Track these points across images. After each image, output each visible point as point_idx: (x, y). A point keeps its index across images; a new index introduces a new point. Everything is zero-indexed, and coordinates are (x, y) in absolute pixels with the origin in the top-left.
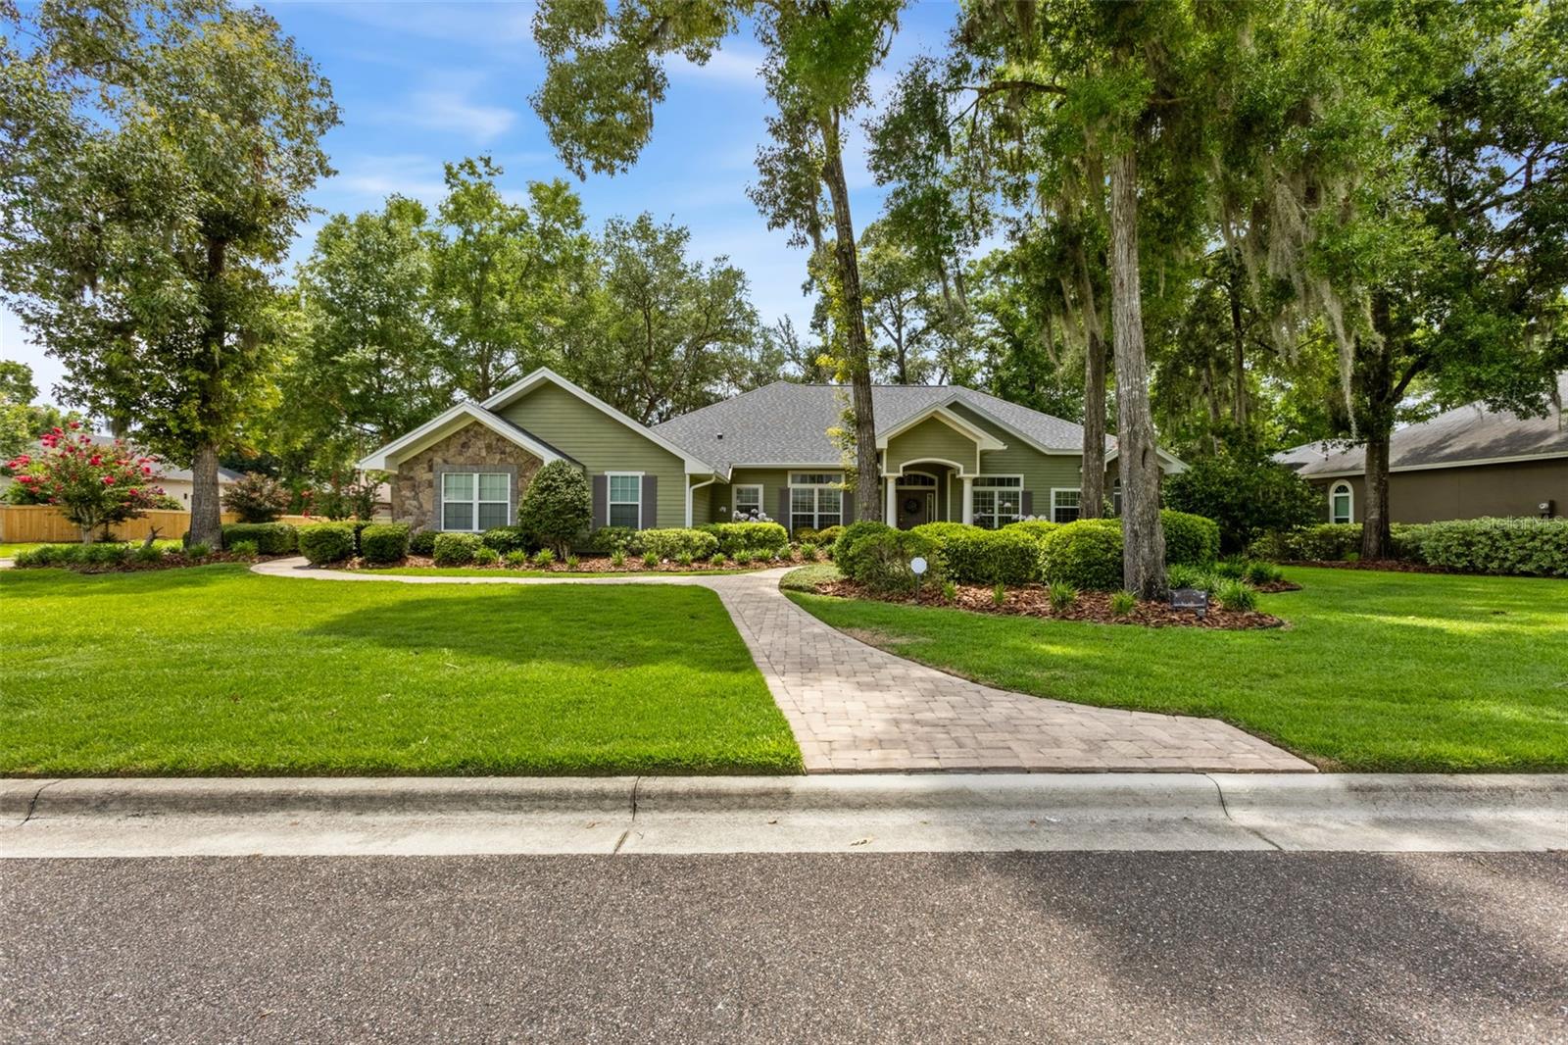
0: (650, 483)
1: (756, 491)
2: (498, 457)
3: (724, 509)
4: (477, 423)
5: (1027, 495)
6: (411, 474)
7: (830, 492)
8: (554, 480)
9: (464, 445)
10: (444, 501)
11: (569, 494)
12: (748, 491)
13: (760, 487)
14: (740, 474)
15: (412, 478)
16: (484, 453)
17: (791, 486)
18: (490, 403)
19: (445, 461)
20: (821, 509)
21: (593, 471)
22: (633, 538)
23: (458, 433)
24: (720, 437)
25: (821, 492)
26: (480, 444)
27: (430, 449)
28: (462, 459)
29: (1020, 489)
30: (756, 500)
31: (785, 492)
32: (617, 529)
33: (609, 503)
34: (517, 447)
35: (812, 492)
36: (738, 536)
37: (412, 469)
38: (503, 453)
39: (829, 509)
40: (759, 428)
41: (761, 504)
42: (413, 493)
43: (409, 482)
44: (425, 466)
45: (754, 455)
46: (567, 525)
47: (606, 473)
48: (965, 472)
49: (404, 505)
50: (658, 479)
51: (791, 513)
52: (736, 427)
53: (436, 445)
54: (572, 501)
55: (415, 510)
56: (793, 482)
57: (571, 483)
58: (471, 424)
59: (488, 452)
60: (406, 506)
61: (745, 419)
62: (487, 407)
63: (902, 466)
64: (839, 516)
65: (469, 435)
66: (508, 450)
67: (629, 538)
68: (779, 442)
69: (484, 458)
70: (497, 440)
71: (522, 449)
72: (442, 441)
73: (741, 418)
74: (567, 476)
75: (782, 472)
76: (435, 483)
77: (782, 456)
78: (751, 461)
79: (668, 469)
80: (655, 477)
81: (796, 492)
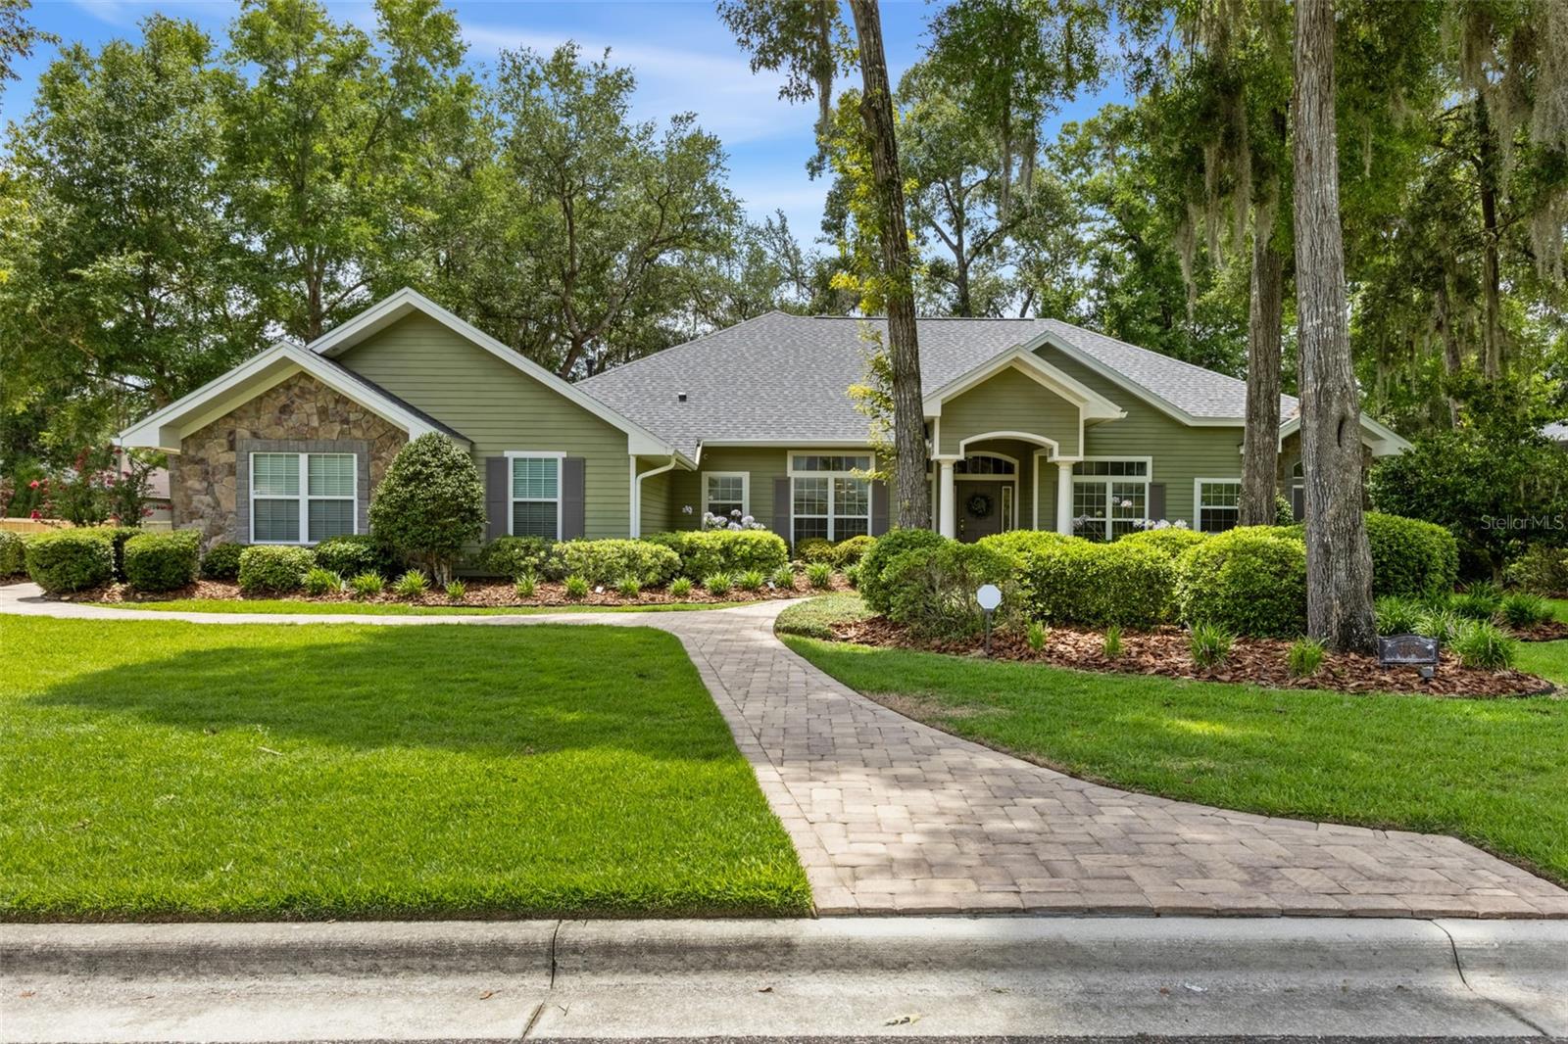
0: (575, 469)
1: (738, 482)
2: (337, 428)
3: (689, 509)
4: (304, 375)
5: (1157, 488)
6: (201, 454)
7: (852, 484)
8: (425, 464)
9: (285, 410)
10: (253, 496)
11: (448, 486)
12: (726, 482)
13: (745, 476)
14: (714, 455)
15: (202, 461)
16: (315, 422)
17: (793, 474)
18: (324, 343)
19: (255, 435)
20: (838, 509)
21: (486, 450)
22: (549, 554)
23: (273, 390)
24: (683, 398)
25: (839, 483)
26: (309, 407)
27: (230, 415)
28: (280, 432)
29: (1147, 480)
30: (739, 495)
31: (782, 484)
32: (524, 541)
33: (511, 500)
34: (366, 412)
35: (825, 483)
36: (710, 551)
37: (202, 446)
38: (346, 421)
39: (850, 509)
40: (742, 384)
41: (746, 502)
42: (205, 484)
43: (198, 467)
44: (224, 441)
45: (735, 427)
46: (447, 533)
47: (506, 454)
48: (1060, 454)
49: (191, 502)
50: (588, 463)
51: (793, 516)
52: (706, 382)
53: (239, 408)
54: (454, 497)
55: (209, 511)
56: (795, 469)
57: (451, 468)
58: (295, 377)
59: (321, 421)
60: (194, 504)
61: (721, 370)
62: (320, 350)
63: (963, 443)
64: (866, 520)
65: (291, 393)
66: (352, 417)
67: (542, 554)
68: (774, 407)
69: (316, 429)
70: (337, 402)
71: (375, 416)
72: (250, 403)
73: (716, 370)
74: (445, 459)
75: (778, 453)
76: (239, 468)
77: (778, 428)
78: (730, 436)
79: (603, 448)
80: (585, 459)
81: (801, 483)
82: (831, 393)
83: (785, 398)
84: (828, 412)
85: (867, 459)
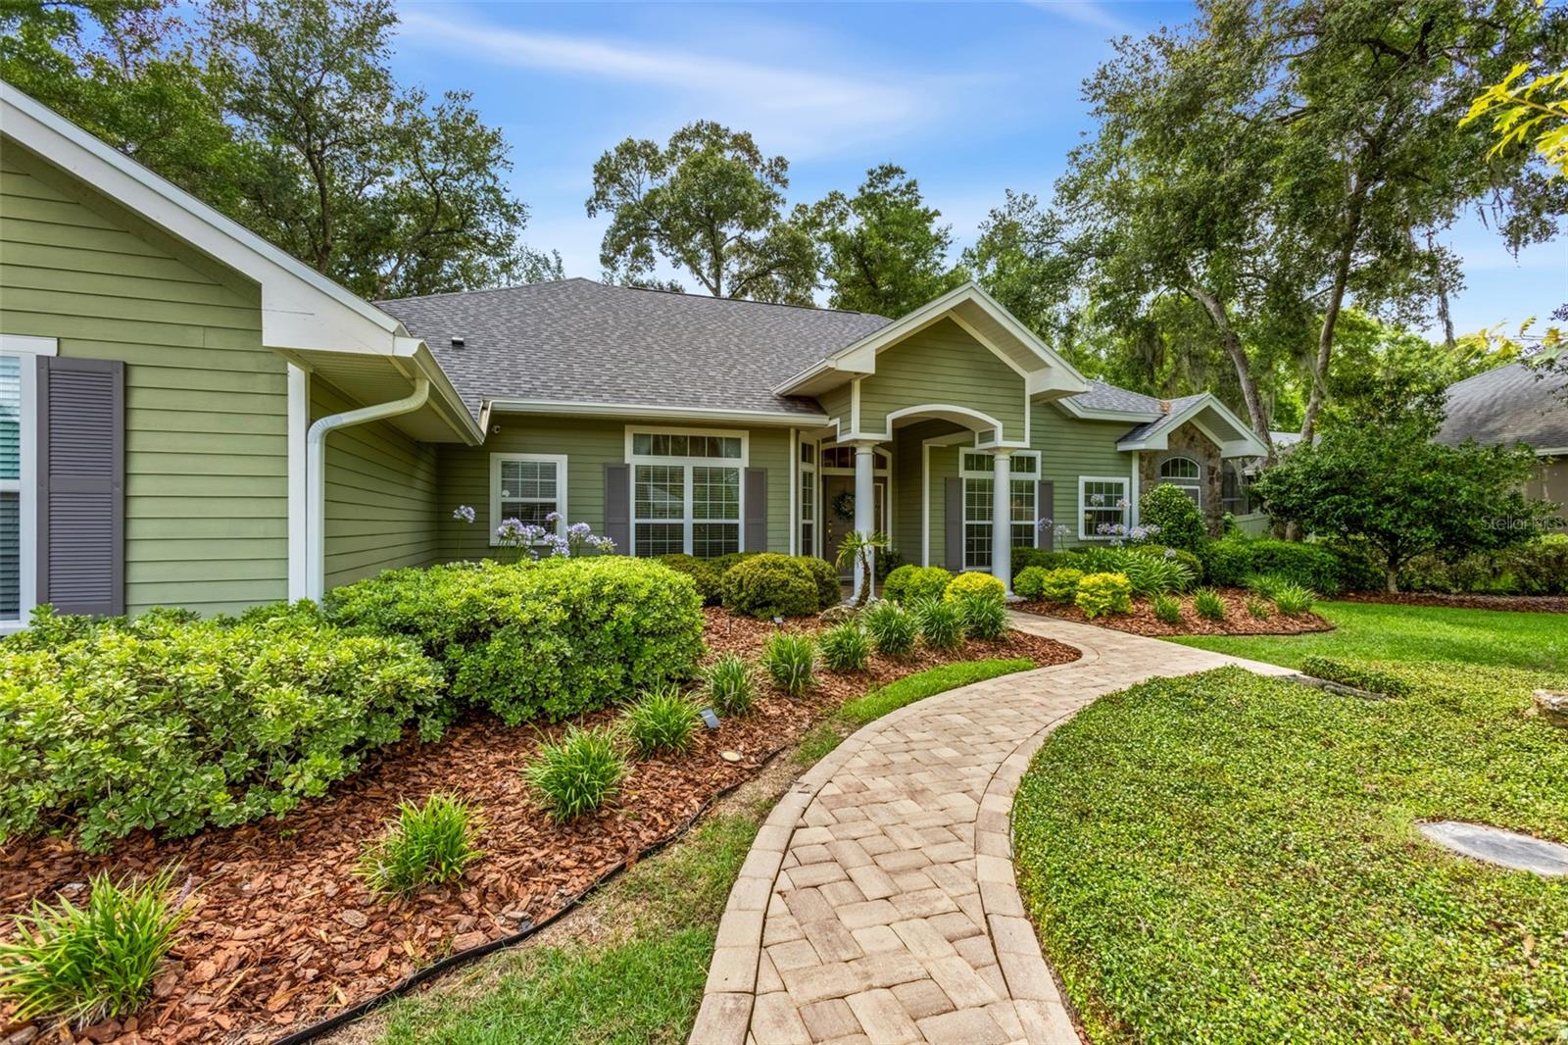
1: (550, 470)
3: (467, 513)
5: (1047, 486)
7: (716, 474)
12: (530, 469)
13: (561, 462)
14: (510, 425)
17: (633, 460)
20: (698, 512)
24: (458, 345)
25: (699, 475)
29: (1036, 477)
30: (551, 490)
31: (616, 474)
35: (679, 473)
39: (716, 511)
40: (549, 338)
41: (562, 498)
45: (545, 385)
48: (1006, 437)
50: (139, 377)
51: (633, 521)
52: (495, 332)
56: (636, 452)
61: (516, 322)
63: (890, 418)
64: (736, 526)
68: (598, 366)
73: (509, 321)
75: (611, 427)
77: (613, 390)
78: (539, 396)
79: (196, 338)
80: (126, 366)
81: (644, 473)
82: (674, 356)
83: (614, 357)
84: (678, 376)
85: (738, 441)
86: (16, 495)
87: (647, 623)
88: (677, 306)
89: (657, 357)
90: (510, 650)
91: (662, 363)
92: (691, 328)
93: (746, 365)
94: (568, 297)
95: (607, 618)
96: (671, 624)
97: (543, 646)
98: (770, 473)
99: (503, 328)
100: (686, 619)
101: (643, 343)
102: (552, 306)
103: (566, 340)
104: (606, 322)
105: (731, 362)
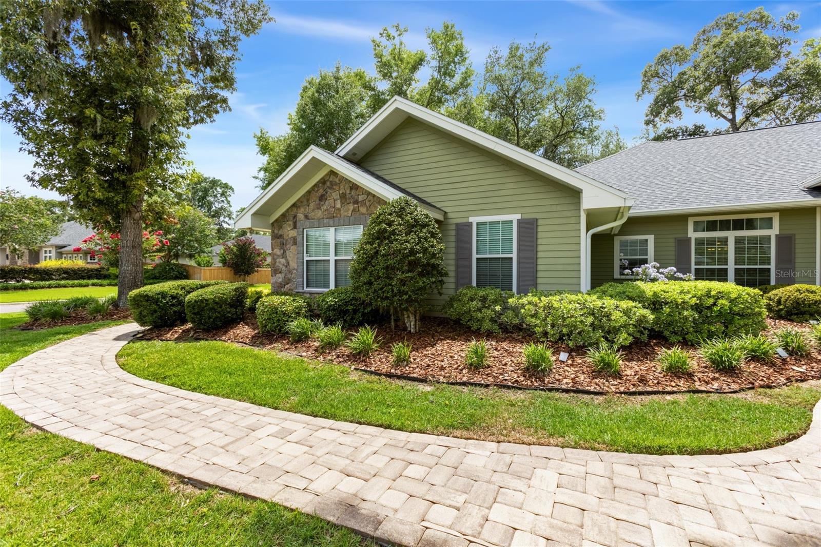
0: (528, 229)
1: (644, 243)
2: (351, 207)
4: (333, 173)
6: (280, 232)
7: (753, 240)
9: (322, 198)
10: (306, 259)
11: (409, 242)
12: (634, 243)
13: (651, 239)
15: (281, 236)
16: (338, 205)
17: (692, 234)
18: (345, 148)
19: (306, 217)
20: (739, 261)
21: (456, 217)
22: (506, 308)
23: (315, 185)
25: (738, 241)
26: (335, 195)
27: (294, 205)
28: (319, 214)
30: (645, 252)
31: (684, 243)
32: (481, 293)
33: (475, 256)
34: (369, 194)
35: (725, 241)
36: (678, 306)
37: (281, 227)
38: (356, 202)
39: (752, 261)
41: (651, 256)
42: (282, 251)
43: (279, 240)
44: (291, 223)
45: (642, 203)
46: (405, 288)
47: (471, 219)
49: (276, 262)
50: (540, 222)
51: (694, 267)
53: (298, 200)
54: (412, 252)
55: (284, 268)
56: (695, 231)
57: (413, 226)
58: (327, 175)
59: (342, 203)
60: (277, 264)
61: (619, 173)
62: (342, 154)
64: (769, 270)
65: (326, 186)
66: (360, 198)
67: (498, 308)
68: (670, 188)
69: (339, 210)
70: (351, 189)
71: (374, 196)
72: (304, 196)
74: (408, 218)
75: (680, 219)
76: (299, 239)
77: (681, 200)
78: (641, 208)
79: (554, 208)
80: (537, 219)
81: (700, 242)
82: (717, 175)
83: (678, 182)
84: (722, 186)
85: (771, 219)
86: (512, 258)
87: (736, 309)
88: (714, 143)
89: (705, 178)
90: (672, 312)
91: (710, 181)
92: (726, 156)
93: (774, 172)
94: (643, 154)
95: (715, 304)
96: (749, 311)
97: (686, 313)
98: (797, 237)
99: (613, 177)
100: (757, 309)
101: (695, 171)
102: (635, 161)
103: (647, 178)
104: (668, 163)
105: (761, 171)
